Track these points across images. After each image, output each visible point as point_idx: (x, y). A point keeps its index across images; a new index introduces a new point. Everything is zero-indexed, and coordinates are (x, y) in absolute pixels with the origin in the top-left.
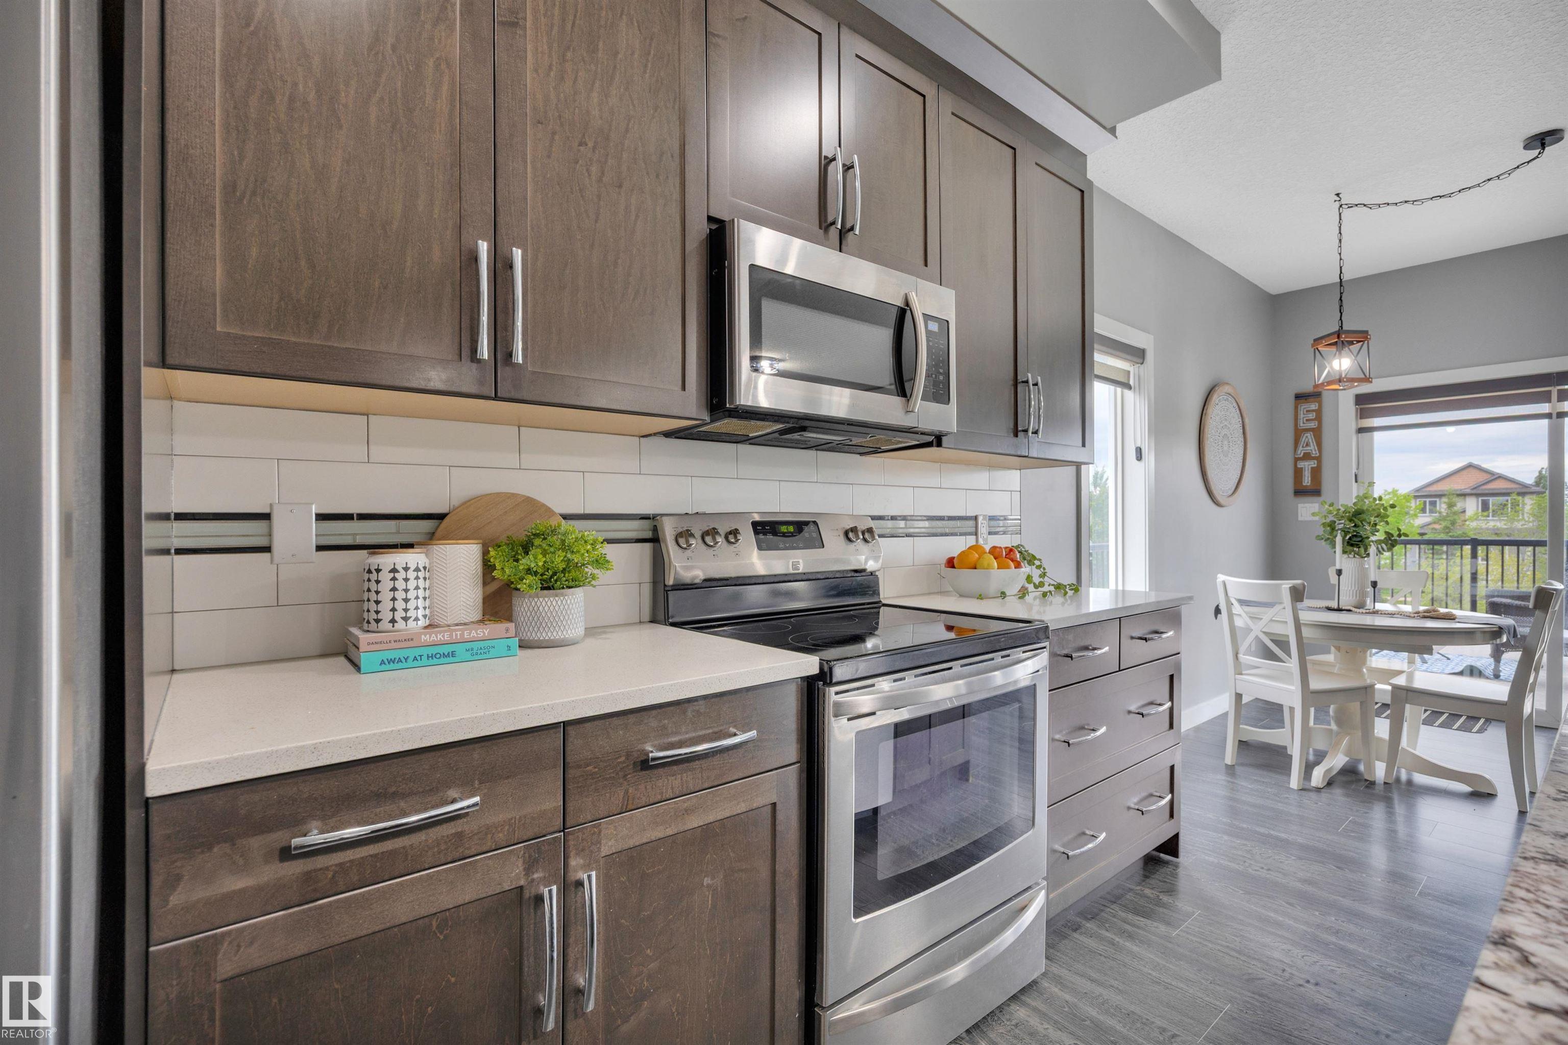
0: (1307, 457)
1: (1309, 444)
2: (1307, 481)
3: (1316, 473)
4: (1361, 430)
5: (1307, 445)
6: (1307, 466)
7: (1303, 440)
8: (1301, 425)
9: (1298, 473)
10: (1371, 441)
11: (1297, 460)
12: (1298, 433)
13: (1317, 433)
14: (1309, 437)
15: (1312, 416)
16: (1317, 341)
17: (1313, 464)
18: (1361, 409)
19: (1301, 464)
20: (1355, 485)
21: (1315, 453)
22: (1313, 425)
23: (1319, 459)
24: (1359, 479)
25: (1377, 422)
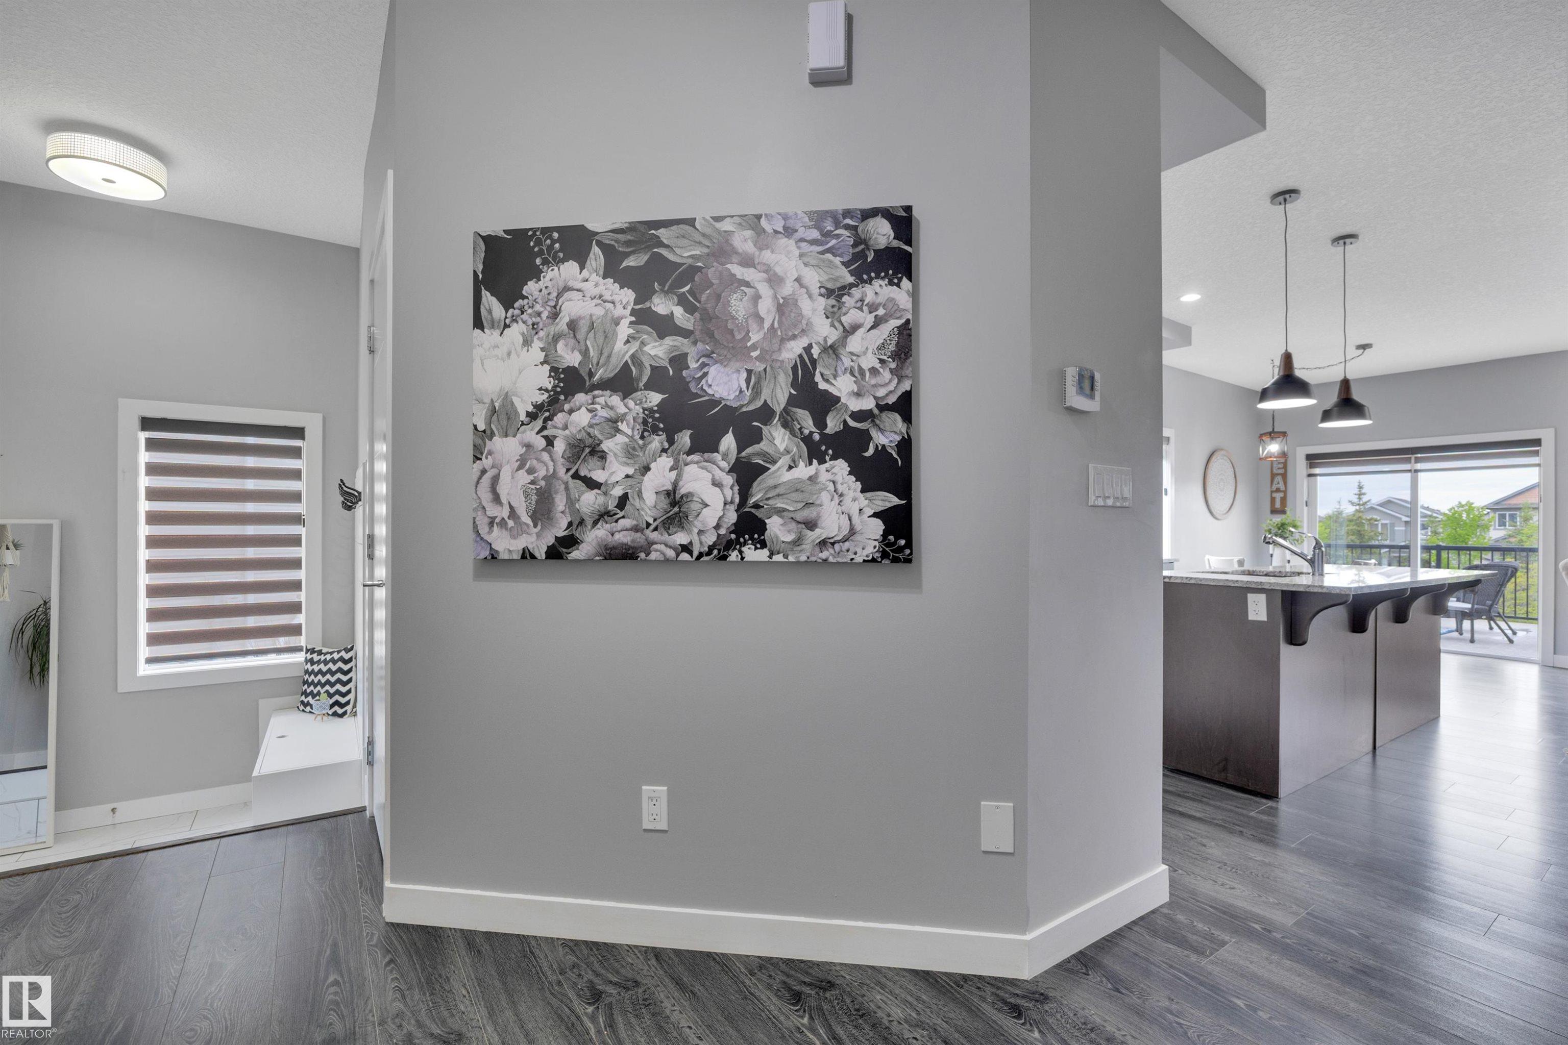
0: (1278, 490)
1: (1279, 482)
2: (1278, 505)
3: (1284, 500)
4: (1310, 475)
5: (1278, 483)
6: (1278, 496)
7: (1276, 480)
8: (1275, 471)
9: (1273, 500)
10: (1316, 480)
11: (1272, 492)
12: (1273, 476)
13: (1284, 476)
14: (1279, 479)
15: (1281, 466)
16: (1261, 435)
17: (1282, 495)
18: (1310, 463)
19: (1274, 495)
20: (1305, 509)
21: (1282, 488)
22: (1282, 471)
23: (1285, 492)
24: (1309, 504)
25: (1317, 471)
